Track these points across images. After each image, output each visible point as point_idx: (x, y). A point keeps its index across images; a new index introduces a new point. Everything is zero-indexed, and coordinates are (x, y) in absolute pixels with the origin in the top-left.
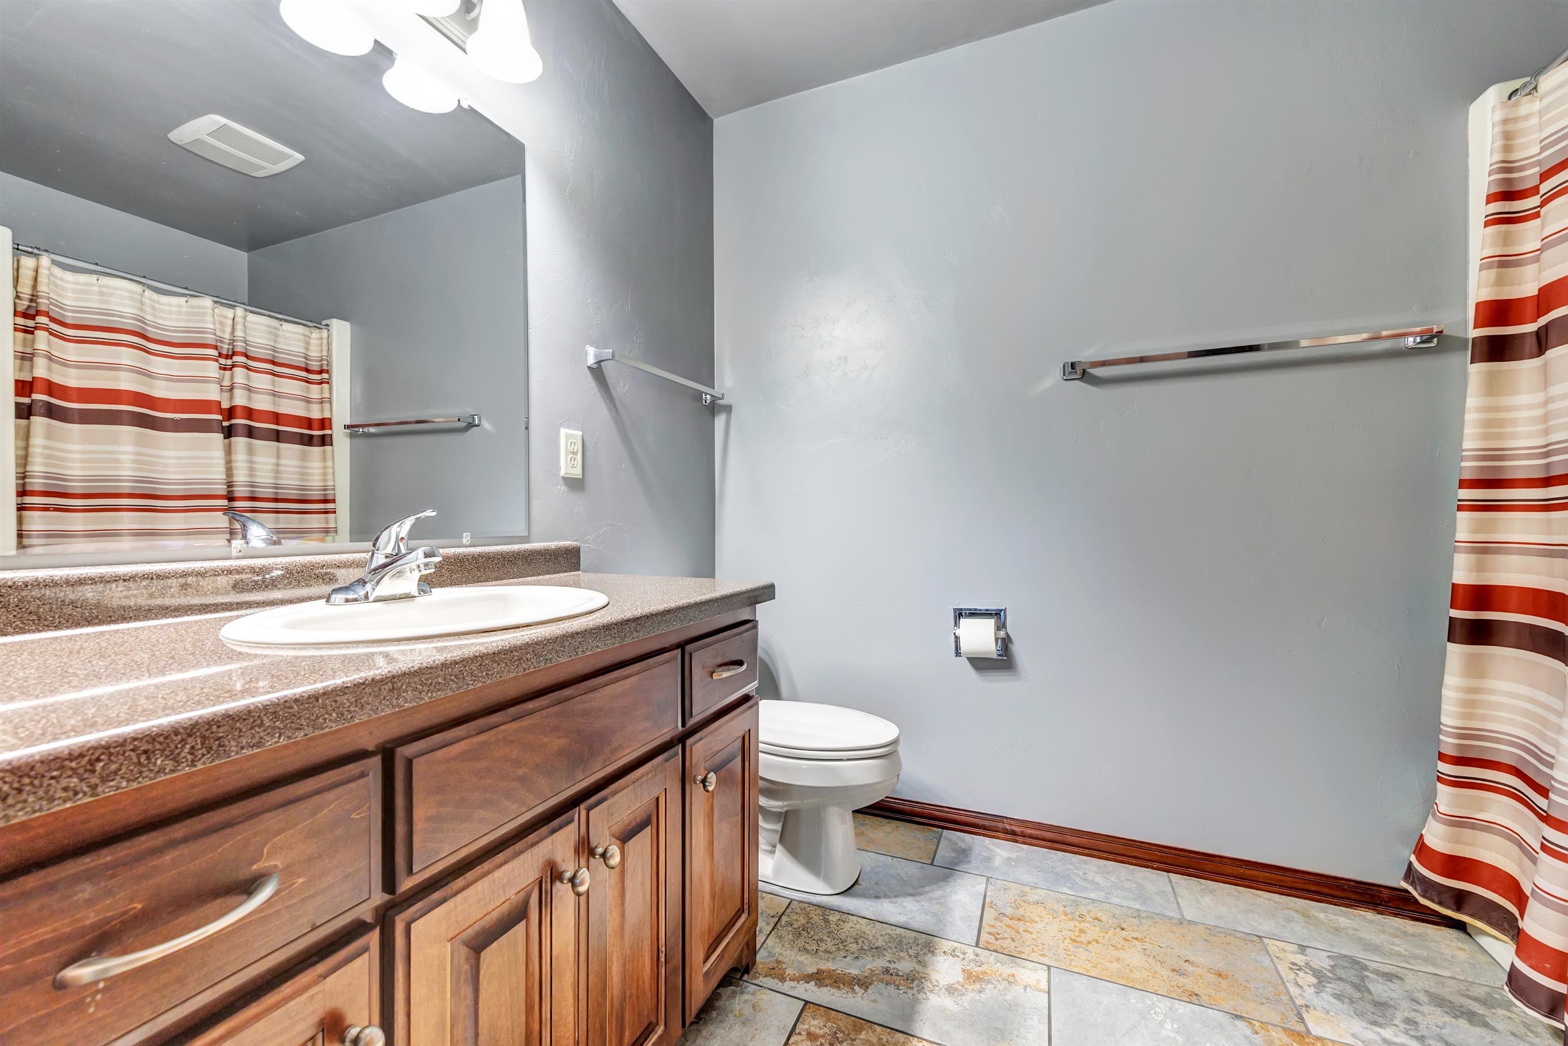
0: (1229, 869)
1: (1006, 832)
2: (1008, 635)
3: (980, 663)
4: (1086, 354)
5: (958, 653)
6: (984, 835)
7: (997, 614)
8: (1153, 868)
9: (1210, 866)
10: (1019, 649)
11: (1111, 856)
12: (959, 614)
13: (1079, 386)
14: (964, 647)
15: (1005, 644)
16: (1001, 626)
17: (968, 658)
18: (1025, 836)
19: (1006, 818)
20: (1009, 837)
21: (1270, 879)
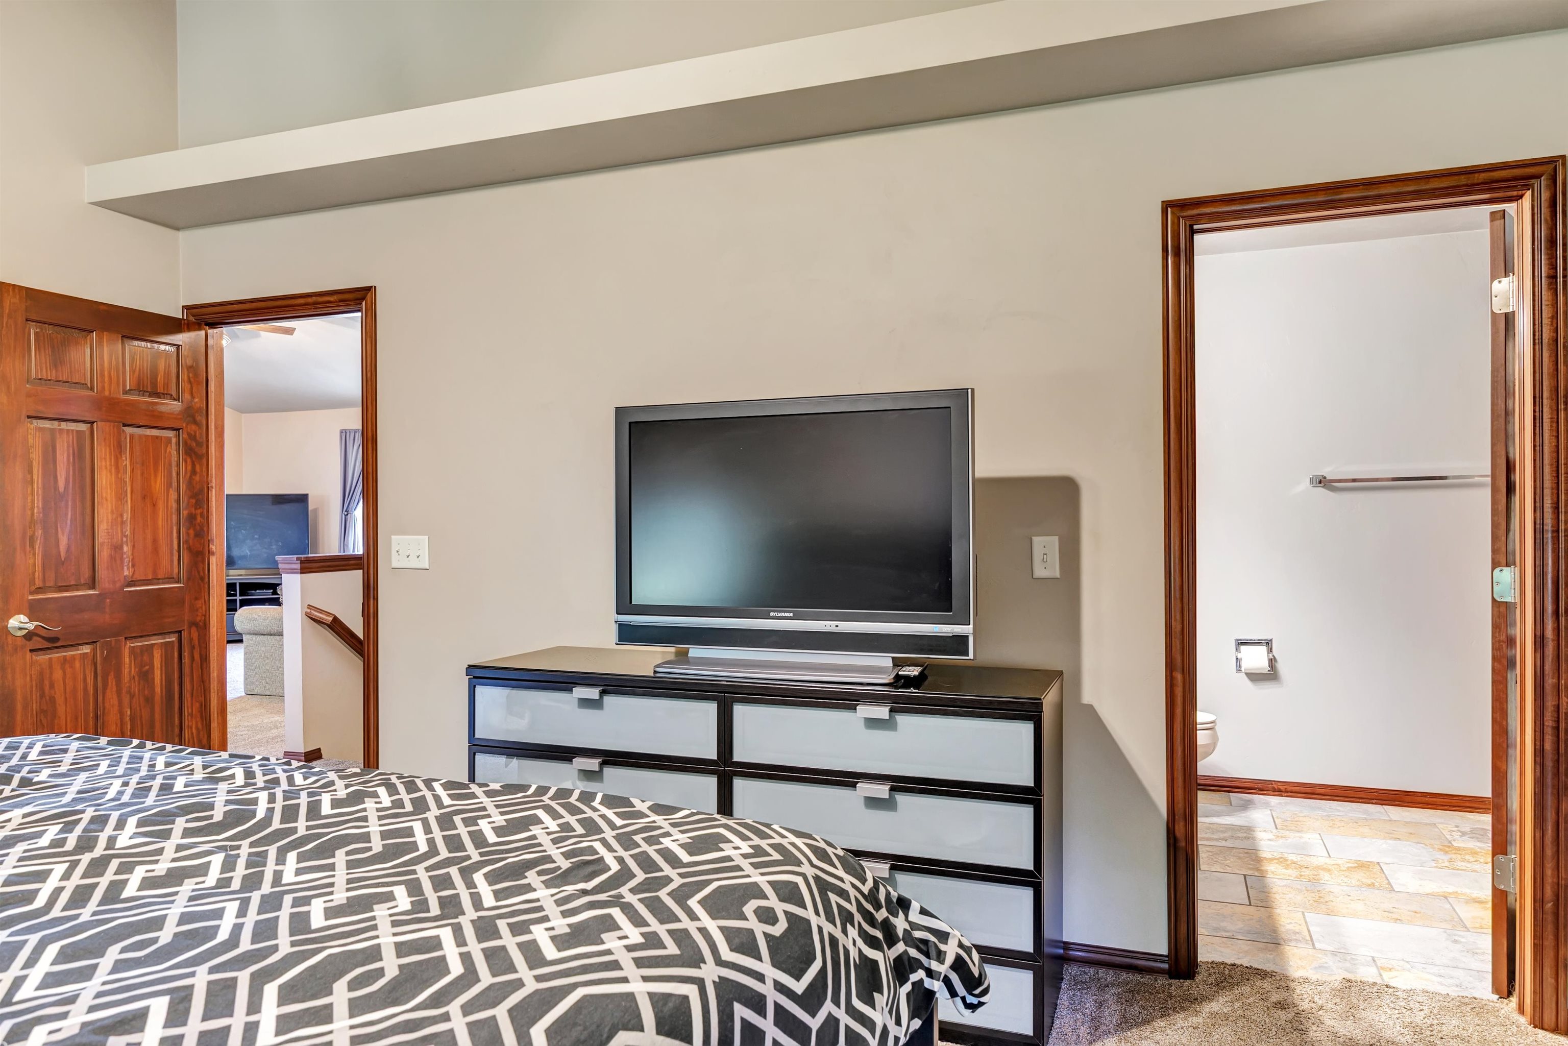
0: (1419, 799)
1: (1274, 790)
2: (1273, 656)
3: (1255, 677)
4: (1329, 472)
5: (1239, 670)
6: (1259, 794)
7: (1268, 643)
8: (1373, 803)
9: (1408, 798)
10: (1281, 666)
11: (1346, 799)
12: (1241, 643)
13: (1321, 491)
14: (1245, 665)
15: (1272, 662)
16: (1270, 650)
17: (1246, 674)
18: (1287, 792)
19: (1274, 781)
20: (1276, 793)
21: (1443, 802)
